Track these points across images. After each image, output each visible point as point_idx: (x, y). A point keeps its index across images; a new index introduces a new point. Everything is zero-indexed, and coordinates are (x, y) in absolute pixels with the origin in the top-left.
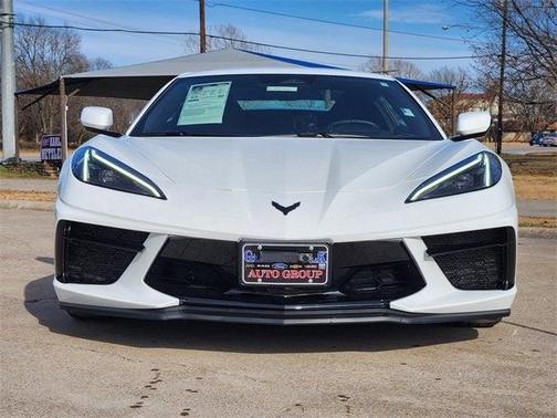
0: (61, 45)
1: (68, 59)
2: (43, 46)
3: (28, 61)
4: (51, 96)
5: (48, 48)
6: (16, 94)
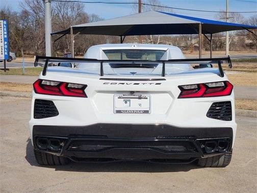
0: (76, 9)
1: (79, 15)
2: (67, 9)
3: (60, 16)
4: (67, 35)
5: (69, 10)
6: (51, 34)
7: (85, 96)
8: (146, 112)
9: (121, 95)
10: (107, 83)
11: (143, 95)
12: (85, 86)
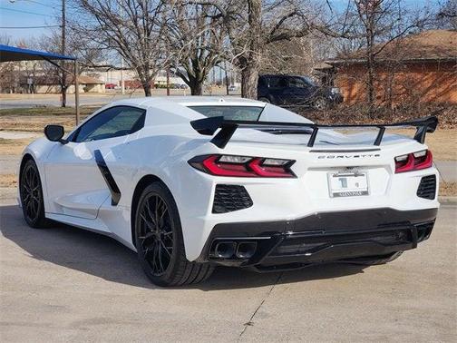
7: (294, 176)
8: (365, 193)
9: (336, 172)
10: (323, 157)
11: (360, 171)
12: (292, 162)
